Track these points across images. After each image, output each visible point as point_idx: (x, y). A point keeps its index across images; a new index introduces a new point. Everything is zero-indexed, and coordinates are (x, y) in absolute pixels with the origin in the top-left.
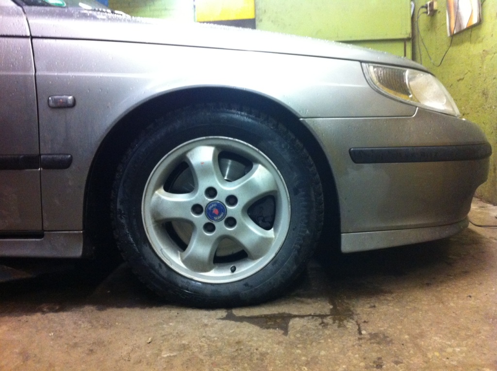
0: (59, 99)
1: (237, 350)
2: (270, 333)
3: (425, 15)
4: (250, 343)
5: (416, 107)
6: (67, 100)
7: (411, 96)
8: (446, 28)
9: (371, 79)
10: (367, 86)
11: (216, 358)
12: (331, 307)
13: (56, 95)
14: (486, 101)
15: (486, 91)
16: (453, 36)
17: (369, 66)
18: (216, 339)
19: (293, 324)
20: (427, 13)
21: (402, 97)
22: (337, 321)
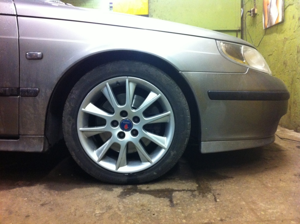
0: (33, 54)
1: (142, 210)
2: (162, 200)
3: (250, 16)
4: (150, 206)
5: (248, 68)
6: (37, 55)
7: (244, 61)
8: (262, 24)
9: (222, 50)
10: (219, 54)
11: (129, 214)
12: (197, 185)
13: (31, 52)
14: (286, 68)
15: (285, 62)
16: (266, 29)
17: (220, 42)
18: (128, 203)
19: (175, 195)
20: (251, 15)
21: (239, 62)
22: (201, 194)
